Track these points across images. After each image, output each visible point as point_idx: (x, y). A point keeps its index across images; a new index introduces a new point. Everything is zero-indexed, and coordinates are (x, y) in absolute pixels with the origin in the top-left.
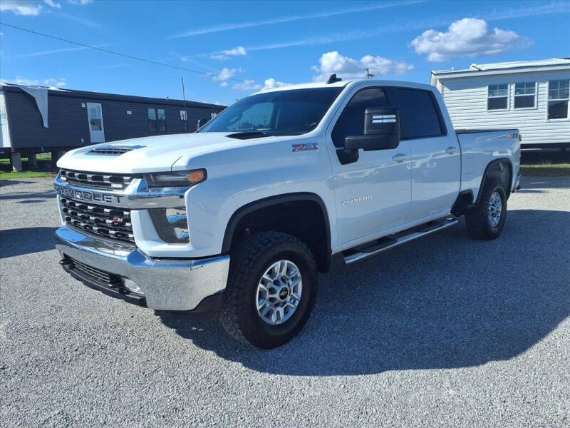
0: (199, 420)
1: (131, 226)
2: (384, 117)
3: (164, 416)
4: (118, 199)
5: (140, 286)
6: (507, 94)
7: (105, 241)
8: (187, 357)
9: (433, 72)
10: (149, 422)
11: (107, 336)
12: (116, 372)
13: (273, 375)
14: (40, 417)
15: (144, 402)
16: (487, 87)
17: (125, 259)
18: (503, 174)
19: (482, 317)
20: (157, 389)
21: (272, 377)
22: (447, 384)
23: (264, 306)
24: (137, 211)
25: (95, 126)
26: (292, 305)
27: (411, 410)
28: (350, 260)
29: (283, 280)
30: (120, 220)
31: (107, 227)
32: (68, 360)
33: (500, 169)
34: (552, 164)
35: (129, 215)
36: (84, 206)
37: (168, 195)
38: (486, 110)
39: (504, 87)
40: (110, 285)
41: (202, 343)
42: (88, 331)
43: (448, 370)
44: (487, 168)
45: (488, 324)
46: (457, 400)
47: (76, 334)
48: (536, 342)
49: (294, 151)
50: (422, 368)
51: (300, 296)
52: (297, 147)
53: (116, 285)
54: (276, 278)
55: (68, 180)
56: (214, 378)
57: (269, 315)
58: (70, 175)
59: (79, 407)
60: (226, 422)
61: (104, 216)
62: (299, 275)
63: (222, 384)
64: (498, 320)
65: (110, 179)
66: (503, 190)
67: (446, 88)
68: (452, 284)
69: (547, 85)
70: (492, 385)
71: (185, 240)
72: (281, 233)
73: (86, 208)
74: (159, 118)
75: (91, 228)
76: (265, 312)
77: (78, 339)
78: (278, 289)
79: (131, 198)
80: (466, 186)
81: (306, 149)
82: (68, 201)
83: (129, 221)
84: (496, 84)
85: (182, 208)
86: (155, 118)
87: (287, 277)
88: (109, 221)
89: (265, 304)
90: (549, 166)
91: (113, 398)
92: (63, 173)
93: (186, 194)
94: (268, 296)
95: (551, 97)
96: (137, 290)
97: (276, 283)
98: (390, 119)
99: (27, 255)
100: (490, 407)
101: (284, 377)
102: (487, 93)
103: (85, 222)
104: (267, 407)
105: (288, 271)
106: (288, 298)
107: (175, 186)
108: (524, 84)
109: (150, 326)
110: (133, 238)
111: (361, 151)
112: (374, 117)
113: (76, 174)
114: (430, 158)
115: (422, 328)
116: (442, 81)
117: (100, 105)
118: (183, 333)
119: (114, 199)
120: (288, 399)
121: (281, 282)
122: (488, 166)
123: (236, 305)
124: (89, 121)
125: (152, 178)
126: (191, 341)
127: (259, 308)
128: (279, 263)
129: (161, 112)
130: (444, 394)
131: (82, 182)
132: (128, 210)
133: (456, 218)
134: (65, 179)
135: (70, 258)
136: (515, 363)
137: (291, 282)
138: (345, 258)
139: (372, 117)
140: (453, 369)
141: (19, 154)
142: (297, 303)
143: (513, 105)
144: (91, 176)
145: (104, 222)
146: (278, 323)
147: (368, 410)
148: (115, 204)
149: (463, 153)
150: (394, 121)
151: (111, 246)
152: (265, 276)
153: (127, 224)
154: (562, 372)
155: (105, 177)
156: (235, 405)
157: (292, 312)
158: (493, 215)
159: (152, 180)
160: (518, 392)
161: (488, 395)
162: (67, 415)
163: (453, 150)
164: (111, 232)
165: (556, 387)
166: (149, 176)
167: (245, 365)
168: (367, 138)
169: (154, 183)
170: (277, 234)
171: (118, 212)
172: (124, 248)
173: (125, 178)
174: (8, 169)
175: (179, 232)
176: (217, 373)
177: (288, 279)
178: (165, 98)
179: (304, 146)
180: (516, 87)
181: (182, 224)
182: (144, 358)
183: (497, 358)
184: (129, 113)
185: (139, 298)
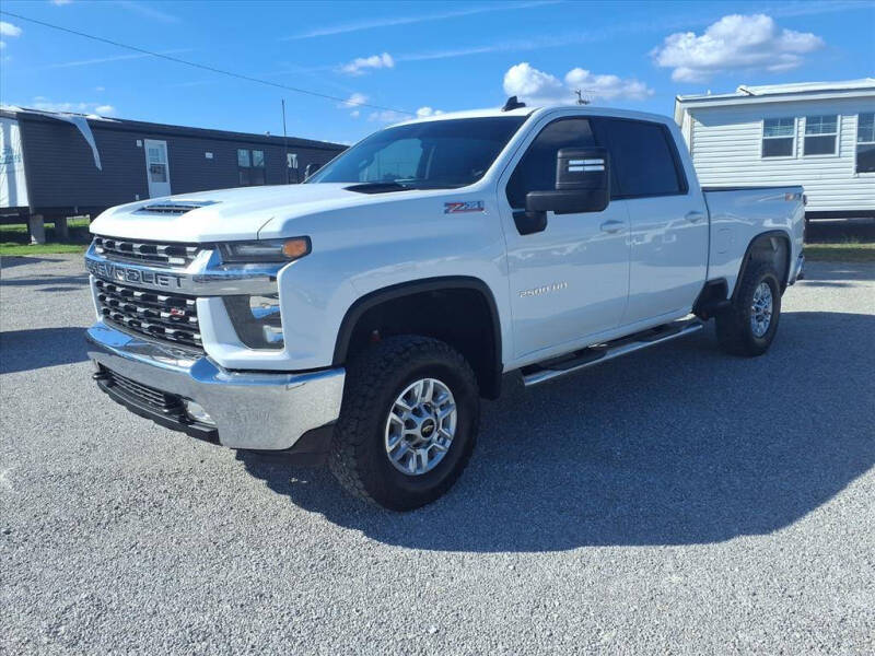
0: (294, 612)
1: (197, 322)
2: (587, 162)
3: (242, 606)
4: (178, 281)
5: (209, 413)
6: (793, 133)
7: (161, 345)
8: (281, 521)
9: (679, 97)
10: (220, 613)
11: (162, 488)
12: (175, 540)
13: (408, 549)
14: (58, 604)
15: (213, 585)
16: (762, 122)
17: (188, 371)
18: (776, 256)
19: (731, 471)
20: (234, 567)
21: (407, 552)
22: (669, 566)
23: (398, 447)
24: (207, 300)
25: (156, 175)
26: (442, 448)
27: (612, 603)
28: (532, 381)
29: (428, 408)
30: (181, 313)
31: (163, 324)
32: (104, 522)
33: (772, 248)
34: (861, 243)
35: (195, 305)
36: (128, 292)
37: (252, 276)
38: (759, 157)
39: (788, 122)
40: (166, 411)
41: (305, 500)
42: (135, 480)
43: (673, 548)
44: (750, 245)
45: (738, 481)
46: (682, 590)
47: (117, 484)
48: (811, 509)
49: (446, 212)
50: (633, 544)
51: (453, 433)
52: (452, 206)
53: (174, 410)
54: (416, 406)
55: (106, 252)
56: (320, 552)
57: (405, 460)
58: (109, 244)
59: (117, 590)
60: (334, 615)
61: (158, 307)
62: (452, 402)
63: (331, 561)
64: (754, 476)
65: (167, 251)
66: (776, 281)
67: (697, 123)
68: (690, 421)
69: (855, 119)
70: (737, 570)
71: (278, 345)
72: (424, 338)
73: (132, 295)
74: (255, 164)
75: (139, 325)
76: (399, 456)
77: (119, 492)
78: (419, 422)
79: (197, 279)
80: (716, 273)
81: (465, 210)
82: (105, 285)
83: (194, 314)
84: (776, 118)
85: (274, 296)
86: (248, 165)
87: (433, 404)
88: (164, 314)
89: (399, 445)
90: (856, 245)
91: (169, 578)
92: (99, 242)
93: (279, 274)
94: (404, 431)
95: (861, 139)
96: (205, 418)
97: (417, 412)
98: (595, 165)
99: (49, 368)
100: (732, 602)
101: (424, 552)
102: (761, 131)
103: (130, 316)
104: (396, 595)
105: (436, 394)
106: (435, 436)
107: (262, 262)
108: (819, 118)
109: (228, 476)
110: (200, 340)
111: (550, 214)
112: (571, 162)
113: (118, 244)
114: (668, 227)
115: (637, 485)
116: (692, 111)
117: (164, 143)
118: (277, 486)
119: (172, 281)
120: (428, 584)
121: (423, 410)
122: (752, 242)
123: (353, 445)
124: (148, 167)
125: (228, 249)
126: (288, 497)
127: (389, 449)
128: (421, 382)
129: (258, 155)
130: (663, 582)
131: (126, 255)
132: (193, 298)
133: (701, 321)
134: (101, 251)
135: (109, 370)
136: (774, 538)
137: (439, 412)
138: (524, 378)
139: (567, 162)
140: (678, 547)
141: (41, 217)
142: (448, 443)
143: (801, 151)
144: (139, 246)
145: (159, 316)
146: (419, 473)
147: (547, 603)
148: (173, 287)
149: (713, 222)
150: (602, 168)
151: (169, 352)
152: (399, 402)
153: (192, 319)
154: (846, 553)
155: (160, 247)
156: (350, 591)
157: (440, 456)
158: (759, 319)
159: (228, 252)
160: (775, 580)
161: (730, 584)
162: (99, 600)
163: (698, 216)
164: (168, 331)
165: (833, 575)
166: (224, 246)
167: (367, 534)
168: (561, 194)
169: (231, 257)
170: (418, 339)
171: (178, 300)
172: (189, 356)
173: (189, 249)
174: (23, 239)
175: (270, 332)
176: (326, 545)
177: (435, 408)
178: (265, 133)
179: (462, 205)
180: (807, 122)
181: (274, 319)
182: (218, 521)
183: (747, 531)
184: (209, 155)
185: (207, 430)
